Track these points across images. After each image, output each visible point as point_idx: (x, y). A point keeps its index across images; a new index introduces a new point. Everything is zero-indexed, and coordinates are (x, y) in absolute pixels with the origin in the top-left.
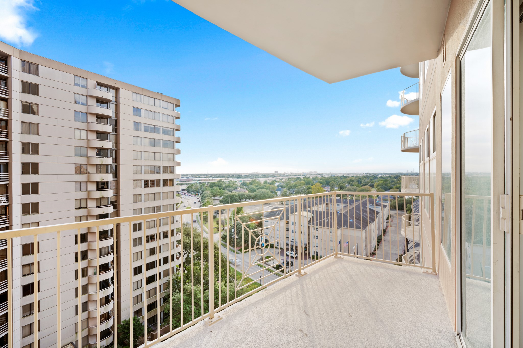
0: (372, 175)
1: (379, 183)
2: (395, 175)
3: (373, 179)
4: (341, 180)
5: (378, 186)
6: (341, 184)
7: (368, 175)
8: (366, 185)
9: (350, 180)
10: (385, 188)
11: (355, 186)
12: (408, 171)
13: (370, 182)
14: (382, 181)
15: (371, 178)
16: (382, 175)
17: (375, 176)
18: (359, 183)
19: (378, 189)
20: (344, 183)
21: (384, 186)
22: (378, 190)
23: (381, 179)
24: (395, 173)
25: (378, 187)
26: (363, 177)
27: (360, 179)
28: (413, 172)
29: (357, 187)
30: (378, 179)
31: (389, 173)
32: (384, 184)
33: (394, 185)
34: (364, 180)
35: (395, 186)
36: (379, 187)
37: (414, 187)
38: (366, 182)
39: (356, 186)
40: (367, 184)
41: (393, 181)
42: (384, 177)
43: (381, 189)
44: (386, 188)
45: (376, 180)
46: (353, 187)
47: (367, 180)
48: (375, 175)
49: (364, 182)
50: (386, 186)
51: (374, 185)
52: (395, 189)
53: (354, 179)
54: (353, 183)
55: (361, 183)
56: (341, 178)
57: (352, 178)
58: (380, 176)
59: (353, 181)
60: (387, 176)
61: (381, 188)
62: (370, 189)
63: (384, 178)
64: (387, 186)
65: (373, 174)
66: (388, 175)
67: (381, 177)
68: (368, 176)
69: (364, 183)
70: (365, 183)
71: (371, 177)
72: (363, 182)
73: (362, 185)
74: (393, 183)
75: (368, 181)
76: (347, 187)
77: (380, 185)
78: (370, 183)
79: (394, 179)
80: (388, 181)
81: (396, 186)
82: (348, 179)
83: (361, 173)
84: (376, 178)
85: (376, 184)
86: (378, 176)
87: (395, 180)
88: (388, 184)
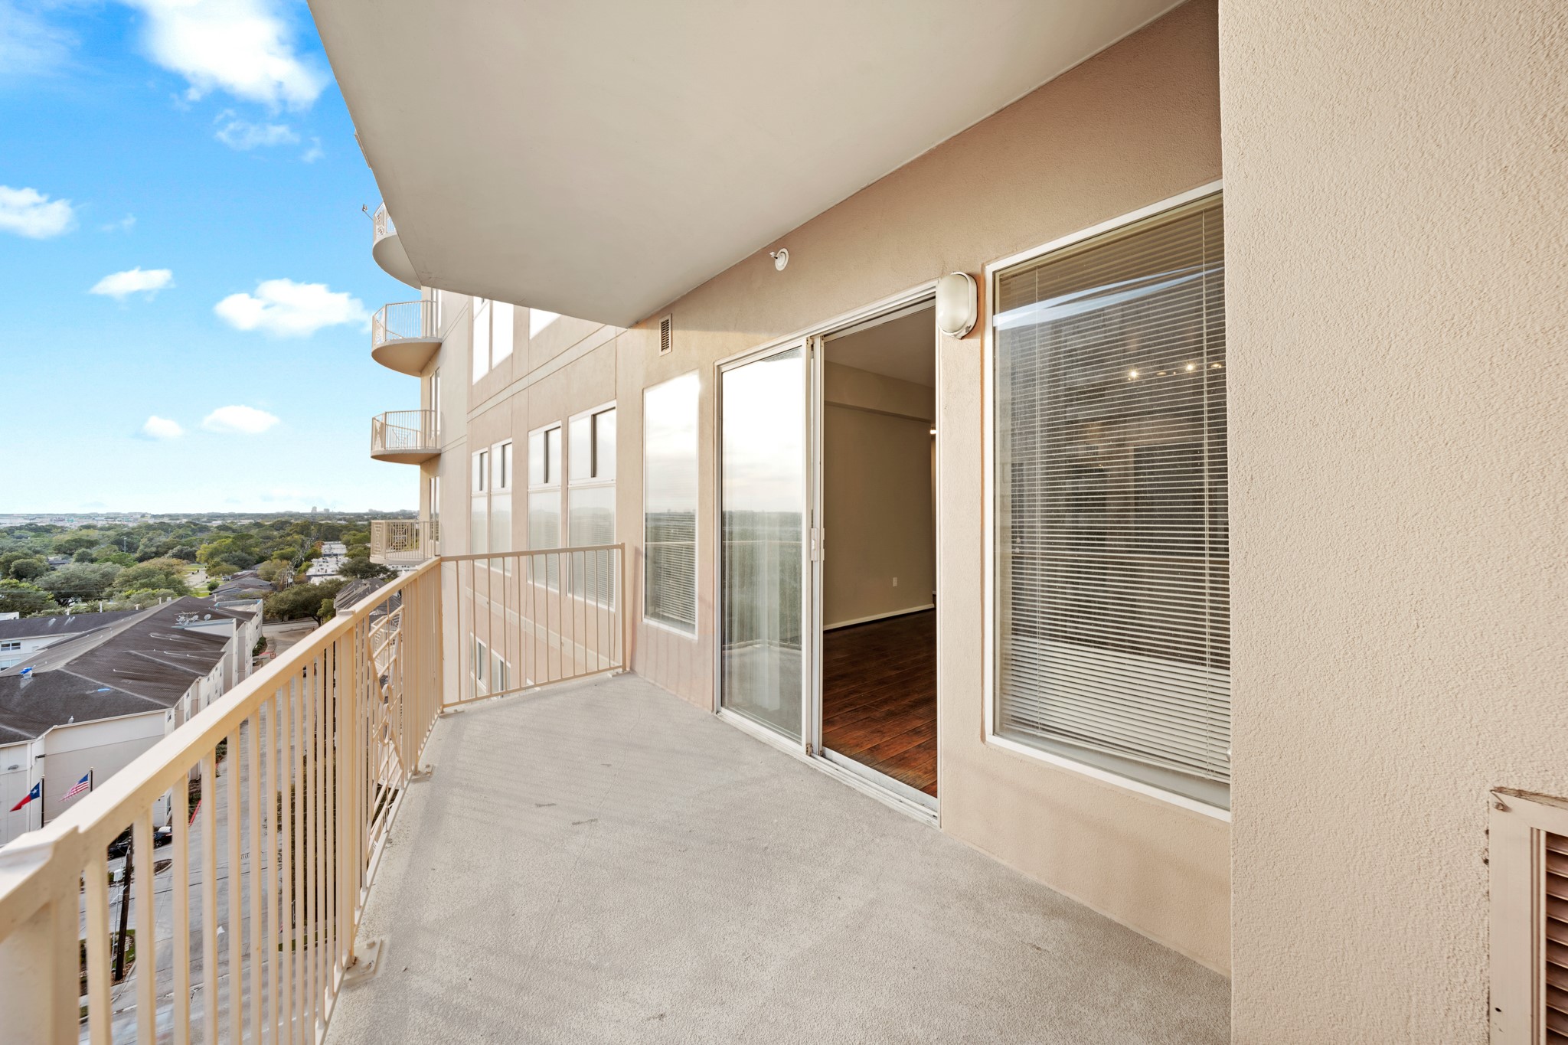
0: (186, 520)
1: (215, 544)
2: (276, 520)
3: (190, 533)
4: (16, 542)
5: (212, 555)
6: (19, 558)
7: (166, 520)
8: (158, 554)
9: (75, 540)
10: (240, 560)
11: (107, 560)
12: (314, 508)
13: (178, 543)
14: (227, 537)
15: (181, 531)
16: (224, 520)
17: (195, 524)
18: (125, 549)
19: (214, 566)
20: (37, 552)
21: (239, 553)
22: (213, 570)
23: (223, 533)
24: (272, 515)
25: (212, 558)
26: (140, 527)
27: (128, 534)
28: (331, 511)
29: (118, 565)
30: (210, 533)
31: (252, 515)
32: (236, 549)
33: (273, 551)
34: (150, 540)
35: (279, 552)
36: (217, 559)
37: (335, 552)
38: (158, 547)
39: (110, 563)
40: (161, 550)
41: (268, 538)
42: (234, 527)
43: (224, 563)
44: (246, 561)
45: (200, 535)
46: (95, 565)
47: (163, 539)
48: (198, 519)
49: (146, 546)
50: (244, 554)
51: (198, 553)
52: (278, 561)
53: (94, 535)
54: (94, 552)
55: (132, 548)
56: (17, 533)
57: (84, 532)
58: (219, 522)
59: (91, 544)
60: (246, 522)
61: (226, 561)
62: (179, 567)
63: (234, 531)
64: (250, 554)
65: (186, 516)
66: (248, 519)
67: (220, 528)
68: (169, 525)
69: (148, 550)
70: (154, 549)
71: (180, 526)
72: (141, 547)
73: (137, 555)
74: (269, 544)
75: (168, 540)
76: (59, 568)
77: (223, 552)
78: (179, 547)
79: (271, 530)
80: (251, 537)
81: (282, 551)
82: (64, 537)
83: (131, 515)
84: (204, 529)
85: (202, 550)
86: (208, 524)
87: (275, 533)
88: (251, 546)
